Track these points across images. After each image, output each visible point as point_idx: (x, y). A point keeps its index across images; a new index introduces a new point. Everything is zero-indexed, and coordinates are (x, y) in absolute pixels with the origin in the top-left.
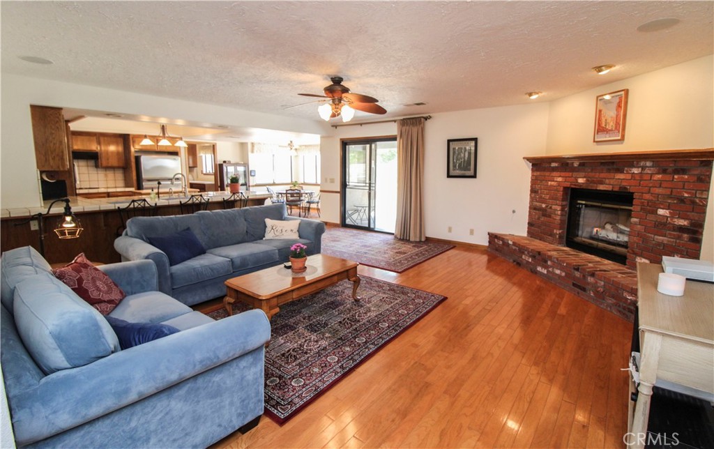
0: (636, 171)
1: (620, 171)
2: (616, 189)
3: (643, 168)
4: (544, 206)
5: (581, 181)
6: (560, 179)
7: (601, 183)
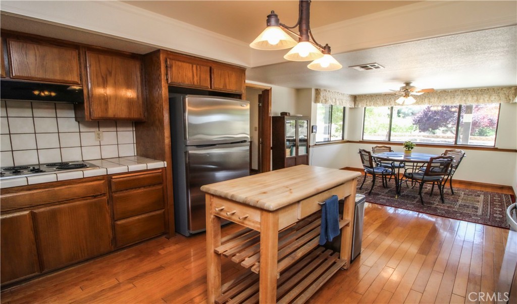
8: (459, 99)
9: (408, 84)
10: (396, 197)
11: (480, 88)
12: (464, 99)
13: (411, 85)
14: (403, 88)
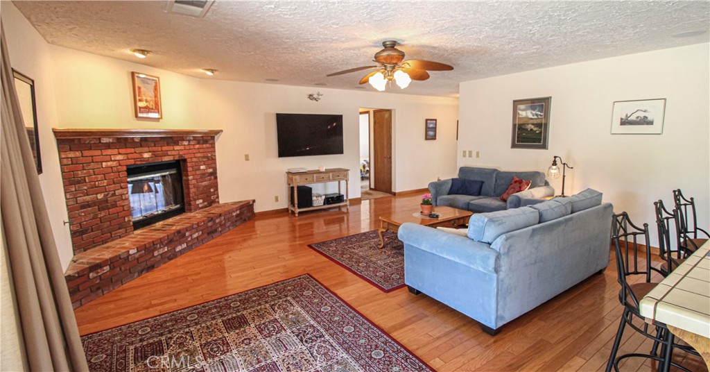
0: (185, 143)
1: (177, 144)
3: (189, 141)
5: (146, 155)
6: (120, 157)
7: (167, 154)
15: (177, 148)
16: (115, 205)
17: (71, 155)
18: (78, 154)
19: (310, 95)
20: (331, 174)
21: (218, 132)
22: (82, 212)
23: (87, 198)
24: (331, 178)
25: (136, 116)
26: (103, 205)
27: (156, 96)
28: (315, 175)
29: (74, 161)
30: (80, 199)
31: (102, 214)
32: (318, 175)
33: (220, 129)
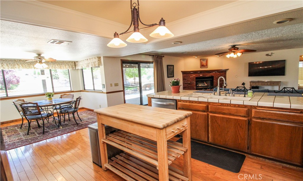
0: (214, 73)
1: (211, 73)
2: (210, 76)
3: (215, 72)
4: (189, 82)
5: (201, 75)
6: (194, 76)
7: (207, 75)
8: (51, 66)
9: (39, 55)
10: (61, 128)
11: (60, 61)
12: (54, 66)
13: (42, 55)
14: (37, 57)
15: (210, 74)
16: (192, 84)
17: (185, 75)
18: (186, 75)
19: (267, 54)
20: (269, 83)
21: (227, 70)
22: (185, 84)
23: (187, 82)
24: (269, 84)
25: (201, 68)
26: (190, 84)
27: (206, 63)
28: (260, 83)
29: (185, 76)
30: (185, 82)
31: (189, 85)
32: (261, 83)
33: (228, 68)
